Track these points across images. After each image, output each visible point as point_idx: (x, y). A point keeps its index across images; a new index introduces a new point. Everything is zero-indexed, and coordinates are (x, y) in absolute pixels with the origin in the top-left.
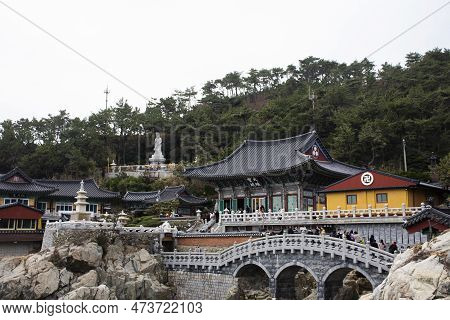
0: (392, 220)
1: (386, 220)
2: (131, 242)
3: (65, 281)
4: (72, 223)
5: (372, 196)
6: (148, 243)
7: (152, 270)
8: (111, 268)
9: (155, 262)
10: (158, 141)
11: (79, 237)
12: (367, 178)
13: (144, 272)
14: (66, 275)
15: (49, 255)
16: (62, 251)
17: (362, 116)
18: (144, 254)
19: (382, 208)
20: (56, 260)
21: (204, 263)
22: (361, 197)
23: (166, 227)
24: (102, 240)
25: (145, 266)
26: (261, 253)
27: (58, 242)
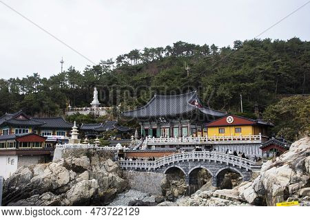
0: (244, 142)
1: (241, 142)
2: (102, 155)
3: (73, 177)
4: (71, 144)
5: (233, 129)
6: (111, 155)
7: (115, 171)
8: (94, 170)
9: (116, 166)
10: (95, 93)
11: (77, 153)
12: (230, 120)
13: (111, 172)
14: (73, 174)
15: (62, 163)
16: (68, 161)
17: (217, 81)
18: (110, 162)
19: (238, 136)
20: (67, 166)
21: (145, 167)
22: (227, 129)
23: (119, 146)
24: (89, 154)
25: (111, 168)
26: (180, 161)
27: (65, 156)
